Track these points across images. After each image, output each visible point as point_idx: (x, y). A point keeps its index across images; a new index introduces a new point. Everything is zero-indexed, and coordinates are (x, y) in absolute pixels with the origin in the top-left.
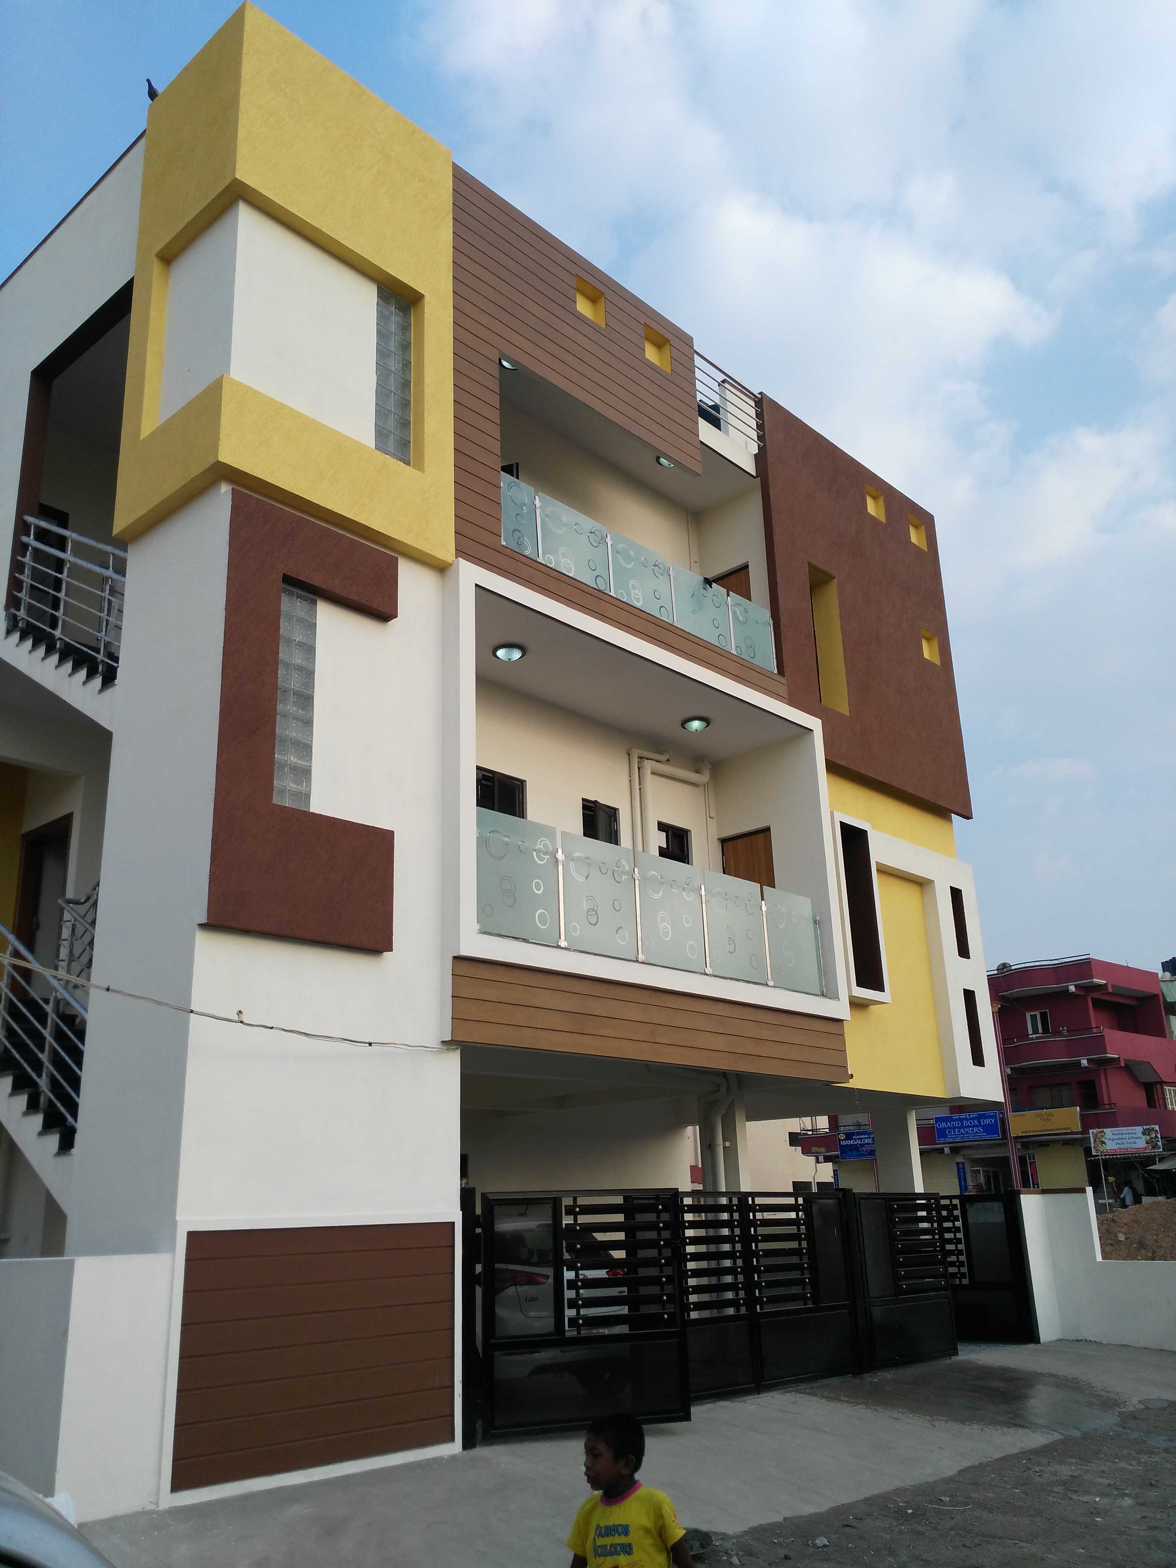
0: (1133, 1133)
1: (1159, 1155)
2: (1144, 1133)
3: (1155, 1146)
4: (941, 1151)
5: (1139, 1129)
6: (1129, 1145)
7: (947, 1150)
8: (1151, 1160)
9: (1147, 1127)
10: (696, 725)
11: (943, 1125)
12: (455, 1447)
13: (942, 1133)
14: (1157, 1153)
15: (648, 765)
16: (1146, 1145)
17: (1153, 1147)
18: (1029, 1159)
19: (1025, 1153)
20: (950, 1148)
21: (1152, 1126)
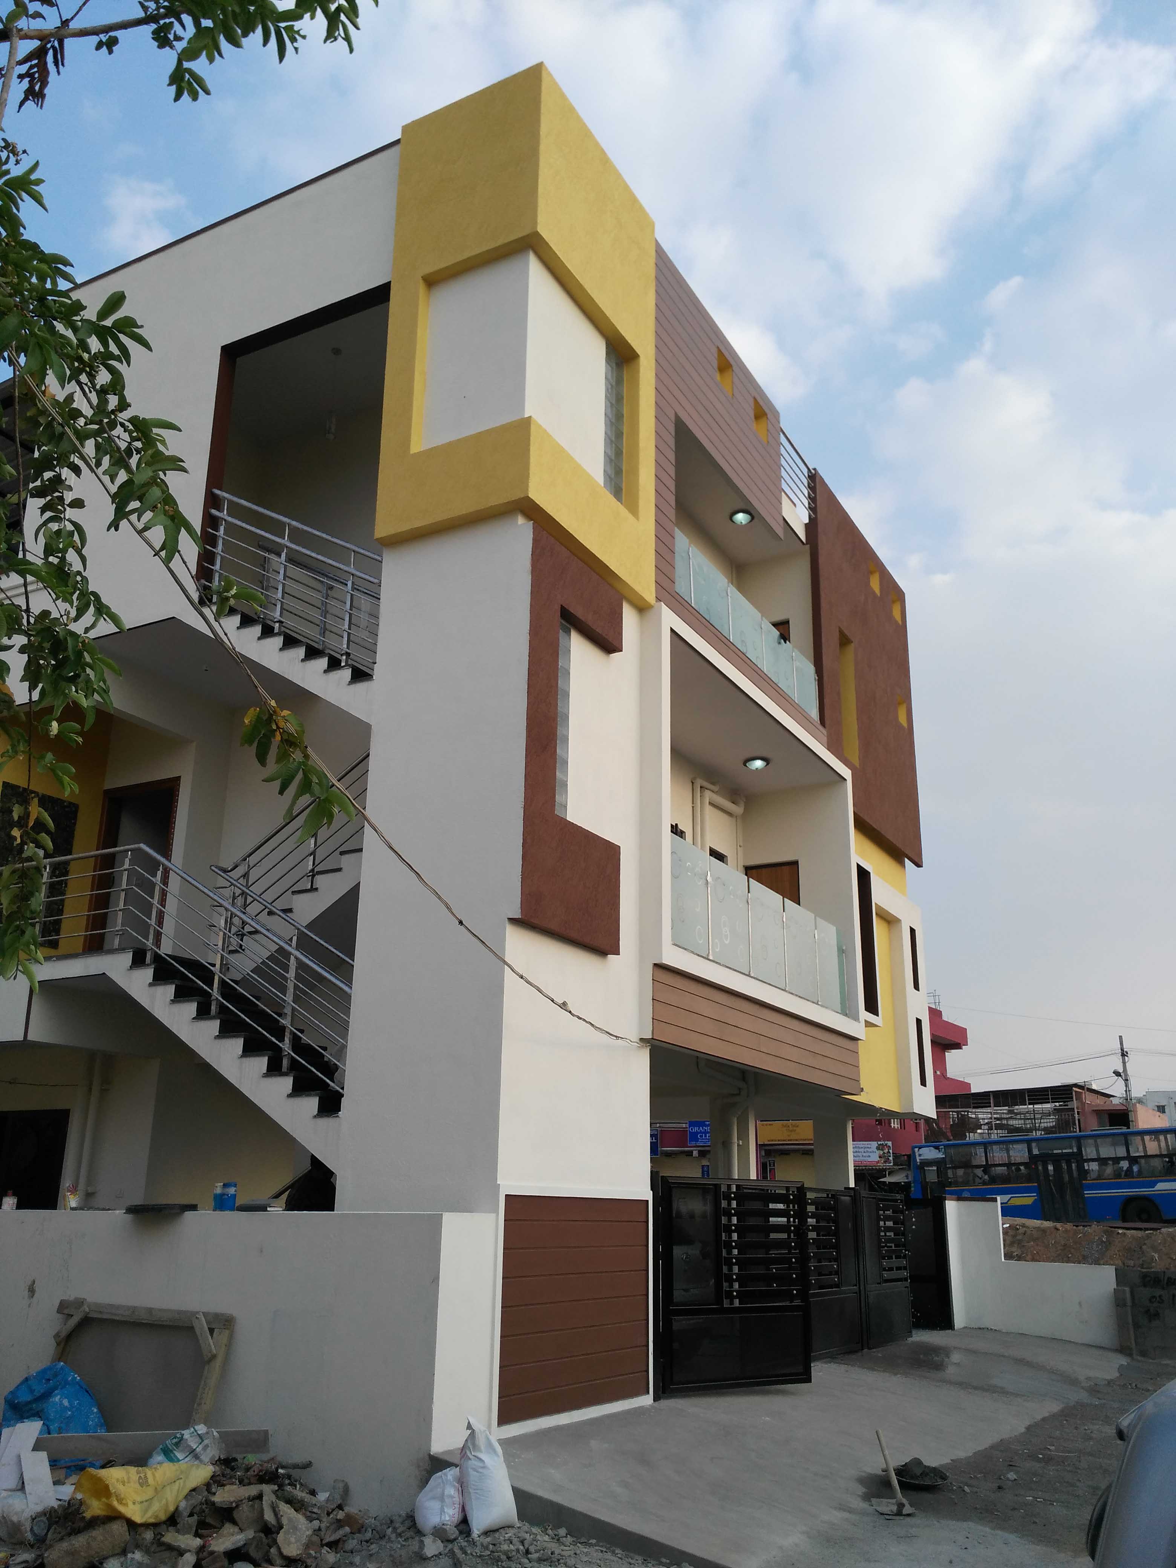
0: (868, 1148)
1: (888, 1169)
2: (878, 1148)
3: (887, 1161)
4: (690, 1154)
5: (874, 1144)
6: (863, 1158)
7: (695, 1153)
8: (882, 1173)
9: (881, 1143)
10: (758, 764)
11: (696, 1129)
12: (647, 1400)
13: (694, 1137)
14: (888, 1167)
15: (708, 794)
16: (879, 1159)
17: (885, 1162)
18: (770, 1166)
19: (766, 1160)
20: (699, 1151)
21: (886, 1142)
